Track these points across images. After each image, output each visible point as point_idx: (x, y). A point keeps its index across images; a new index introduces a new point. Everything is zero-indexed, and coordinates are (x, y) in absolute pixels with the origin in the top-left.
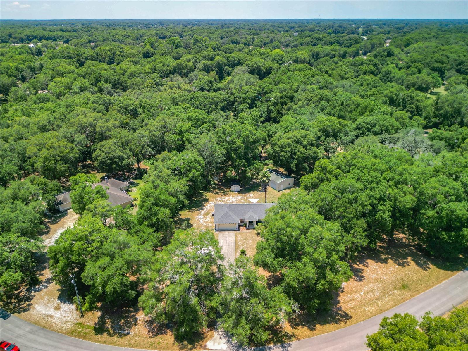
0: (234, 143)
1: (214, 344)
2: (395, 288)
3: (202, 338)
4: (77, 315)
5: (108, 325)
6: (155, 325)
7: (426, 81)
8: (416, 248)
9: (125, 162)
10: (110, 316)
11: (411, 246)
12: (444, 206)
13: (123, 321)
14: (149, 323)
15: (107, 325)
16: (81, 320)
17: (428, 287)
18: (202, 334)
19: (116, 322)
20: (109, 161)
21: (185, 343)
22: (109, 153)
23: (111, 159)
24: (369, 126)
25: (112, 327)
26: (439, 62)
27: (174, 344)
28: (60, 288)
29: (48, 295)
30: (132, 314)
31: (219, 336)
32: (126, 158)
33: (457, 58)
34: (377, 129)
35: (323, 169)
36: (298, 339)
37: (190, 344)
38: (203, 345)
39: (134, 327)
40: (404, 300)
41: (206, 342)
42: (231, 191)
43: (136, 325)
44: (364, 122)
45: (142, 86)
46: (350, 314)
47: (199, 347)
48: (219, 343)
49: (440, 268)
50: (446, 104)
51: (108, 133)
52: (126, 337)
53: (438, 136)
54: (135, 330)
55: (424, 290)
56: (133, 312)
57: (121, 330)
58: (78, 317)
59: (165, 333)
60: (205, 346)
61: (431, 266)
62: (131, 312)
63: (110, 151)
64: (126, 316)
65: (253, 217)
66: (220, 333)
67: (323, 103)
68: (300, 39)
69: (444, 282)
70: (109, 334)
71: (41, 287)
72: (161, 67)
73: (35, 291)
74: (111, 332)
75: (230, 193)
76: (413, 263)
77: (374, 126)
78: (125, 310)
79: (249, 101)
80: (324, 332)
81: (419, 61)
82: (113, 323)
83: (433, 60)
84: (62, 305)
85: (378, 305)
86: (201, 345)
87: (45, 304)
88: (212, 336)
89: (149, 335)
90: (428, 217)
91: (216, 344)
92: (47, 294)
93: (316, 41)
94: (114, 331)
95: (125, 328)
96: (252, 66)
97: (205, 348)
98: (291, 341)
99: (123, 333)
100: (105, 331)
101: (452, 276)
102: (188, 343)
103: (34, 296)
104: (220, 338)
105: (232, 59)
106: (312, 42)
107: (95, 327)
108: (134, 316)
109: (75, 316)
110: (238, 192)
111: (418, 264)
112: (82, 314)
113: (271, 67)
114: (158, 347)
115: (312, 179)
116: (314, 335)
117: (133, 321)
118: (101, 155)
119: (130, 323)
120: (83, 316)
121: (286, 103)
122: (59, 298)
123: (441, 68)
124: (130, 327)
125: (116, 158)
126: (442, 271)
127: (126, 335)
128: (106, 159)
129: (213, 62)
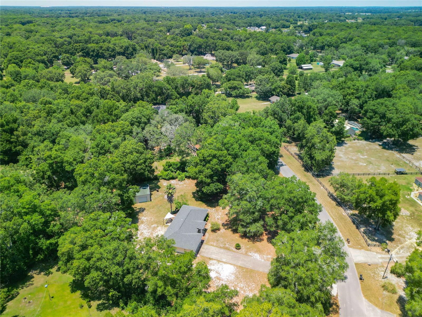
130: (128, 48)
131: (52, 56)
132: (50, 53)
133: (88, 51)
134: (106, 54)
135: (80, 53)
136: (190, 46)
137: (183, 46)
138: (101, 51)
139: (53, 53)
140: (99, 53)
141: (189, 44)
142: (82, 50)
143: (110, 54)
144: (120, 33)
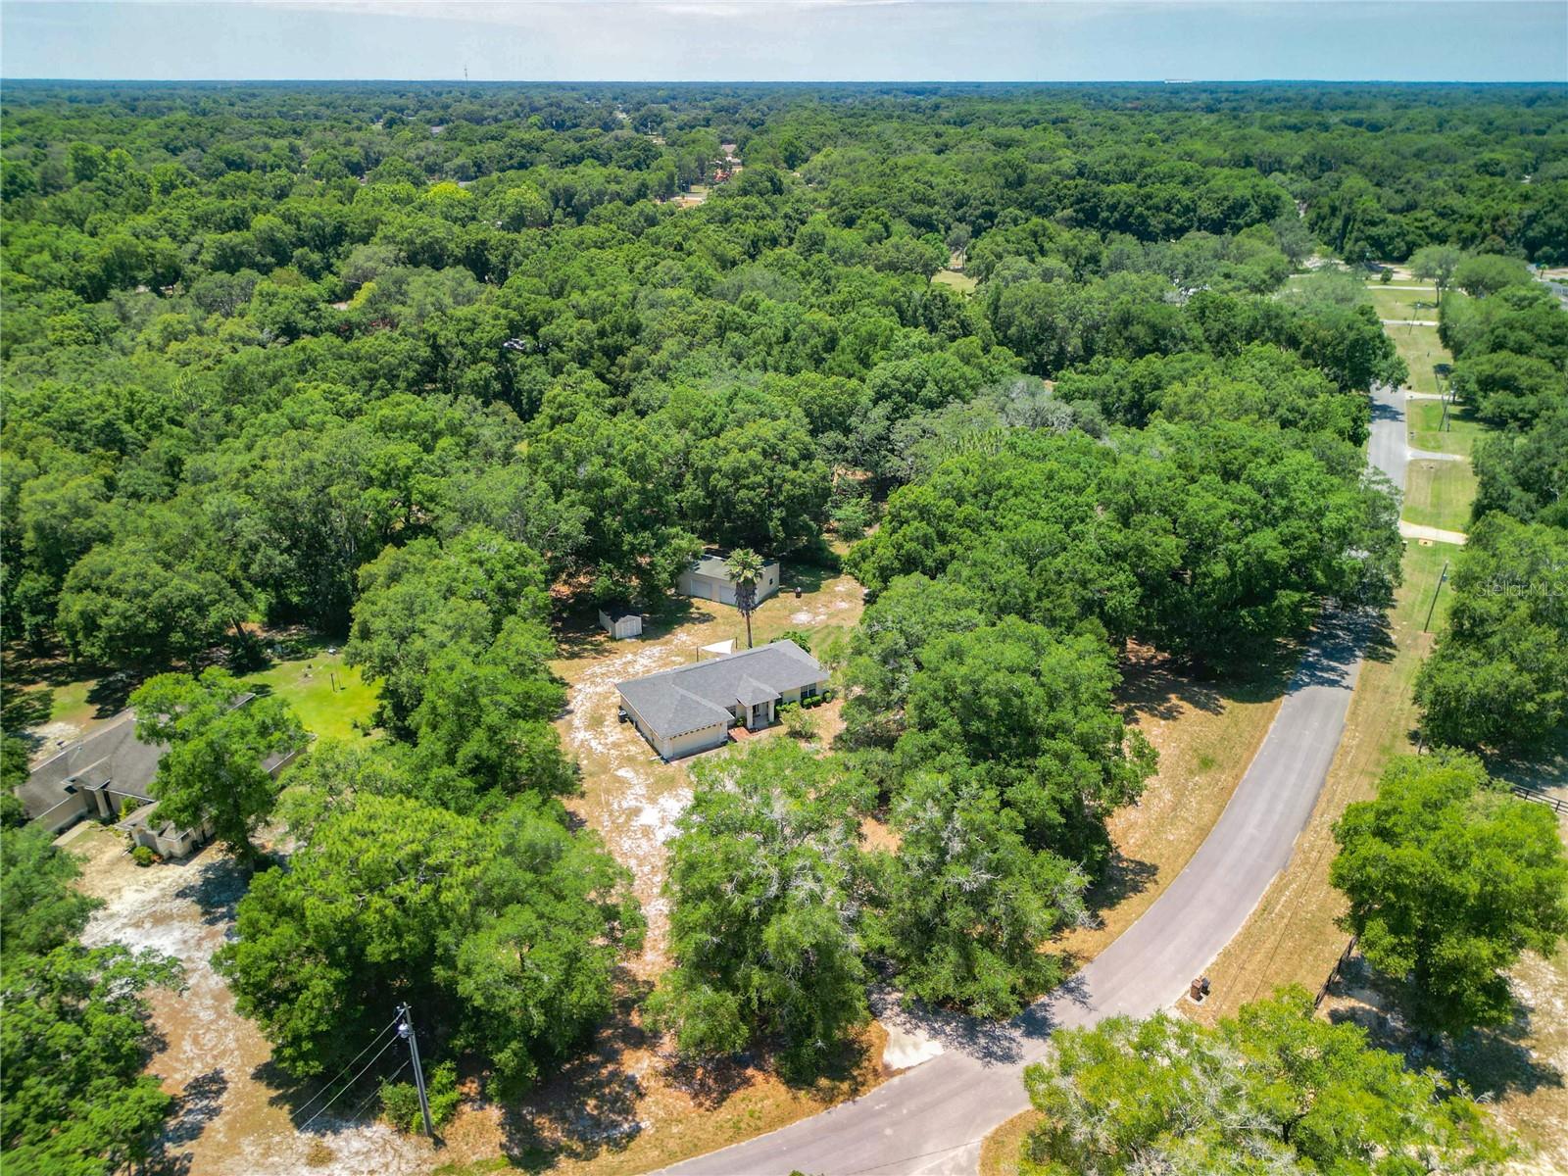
0: (606, 483)
1: (903, 1052)
2: (1191, 772)
3: (862, 1052)
4: (418, 1148)
5: (550, 1131)
6: (700, 1071)
7: (921, 256)
8: (1170, 670)
9: (214, 616)
10: (536, 1105)
11: (1156, 667)
12: (1235, 547)
13: (592, 1102)
14: (679, 1072)
15: (546, 1134)
16: (445, 1157)
17: (1252, 747)
18: (853, 1041)
19: (570, 1113)
20: (152, 624)
21: (823, 1082)
22: (146, 595)
23: (160, 614)
24: (909, 386)
25: (569, 1134)
26: (920, 201)
27: (795, 1098)
28: (274, 1093)
29: (245, 1131)
30: (604, 1072)
31: (901, 1030)
32: (214, 603)
33: (951, 188)
34: (930, 391)
35: (921, 513)
36: (1088, 960)
37: (842, 1080)
38: (880, 1069)
39: (640, 1106)
40: (1227, 792)
41: (881, 1054)
42: (613, 639)
43: (641, 1096)
44: (895, 377)
45: (39, 342)
46: (1147, 861)
47: (870, 1077)
48: (916, 1046)
49: (1242, 701)
50: (1017, 309)
51: (82, 525)
52: (638, 1141)
53: (1078, 390)
54: (647, 1114)
55: (1250, 759)
56: (603, 1064)
57: (605, 1130)
58: (425, 1153)
59: (747, 1082)
60: (886, 1067)
61: (1223, 702)
62: (595, 1066)
63: (147, 586)
64: (591, 1085)
65: (762, 691)
66: (898, 1020)
67: (735, 337)
68: (468, 149)
69: (1271, 726)
70: (573, 1154)
71: (189, 1119)
72: (46, 264)
73: (178, 1139)
74: (578, 1147)
75: (614, 645)
76: (1186, 706)
77: (921, 384)
78: (573, 1070)
79: (493, 354)
80: (1128, 923)
81: (873, 202)
82: (563, 1118)
83: (905, 195)
84: (330, 1141)
85: (1186, 820)
86: (875, 1071)
87: (257, 1164)
88: (884, 1036)
89: (701, 1105)
90: (1215, 582)
91: (910, 1050)
92: (235, 1129)
93: (523, 153)
94: (583, 1140)
95: (614, 1117)
96: (411, 242)
97: (889, 1072)
98: (1077, 969)
99: (616, 1134)
100: (554, 1153)
101: (1275, 710)
102: (832, 1078)
103: (189, 1157)
104: (907, 1032)
105: (313, 220)
106: (511, 157)
107: (510, 1157)
108: (614, 1075)
109: (411, 1155)
110: (637, 637)
111: (1197, 704)
112: (435, 1137)
113: (483, 242)
114: (760, 1124)
115: (901, 547)
116: (1113, 937)
117: (626, 1089)
118: (107, 606)
119: (618, 1097)
120: (439, 1143)
121: (621, 351)
122: (299, 1122)
123: (929, 216)
124: (627, 1111)
125: (181, 606)
126: (1250, 706)
127: (632, 1135)
128: (140, 619)
129: (247, 234)
130: (1245, 205)
131: (978, 212)
132: (975, 203)
133: (1096, 206)
134: (1156, 223)
135: (1069, 212)
136: (1532, 220)
137: (1496, 219)
138: (1139, 209)
139: (987, 203)
140: (1130, 214)
141: (1526, 213)
142: (1081, 200)
143: (1167, 223)
144: (1297, 160)
